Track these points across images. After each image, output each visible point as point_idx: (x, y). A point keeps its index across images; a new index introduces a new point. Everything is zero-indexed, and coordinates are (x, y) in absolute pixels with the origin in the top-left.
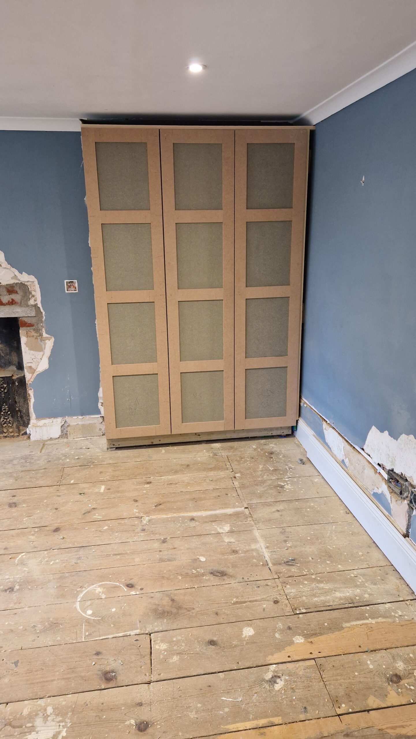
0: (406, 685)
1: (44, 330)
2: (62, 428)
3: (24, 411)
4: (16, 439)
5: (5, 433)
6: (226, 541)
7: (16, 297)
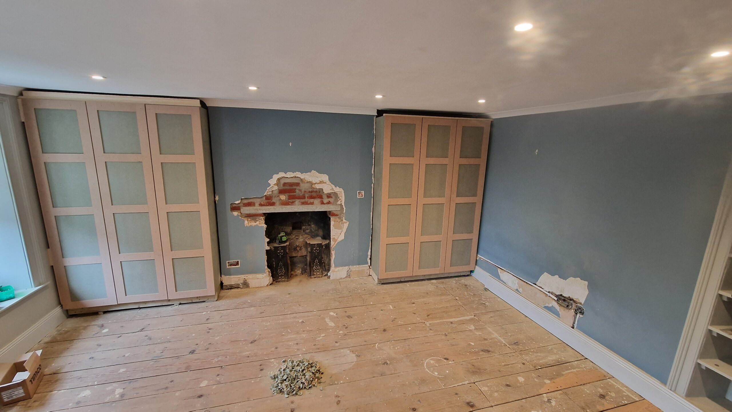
0: (609, 399)
1: (344, 218)
2: (348, 272)
3: (326, 263)
4: (320, 278)
5: (315, 275)
6: (478, 334)
7: (331, 200)
